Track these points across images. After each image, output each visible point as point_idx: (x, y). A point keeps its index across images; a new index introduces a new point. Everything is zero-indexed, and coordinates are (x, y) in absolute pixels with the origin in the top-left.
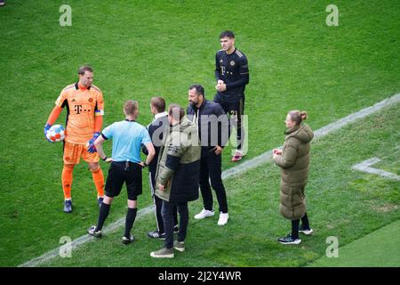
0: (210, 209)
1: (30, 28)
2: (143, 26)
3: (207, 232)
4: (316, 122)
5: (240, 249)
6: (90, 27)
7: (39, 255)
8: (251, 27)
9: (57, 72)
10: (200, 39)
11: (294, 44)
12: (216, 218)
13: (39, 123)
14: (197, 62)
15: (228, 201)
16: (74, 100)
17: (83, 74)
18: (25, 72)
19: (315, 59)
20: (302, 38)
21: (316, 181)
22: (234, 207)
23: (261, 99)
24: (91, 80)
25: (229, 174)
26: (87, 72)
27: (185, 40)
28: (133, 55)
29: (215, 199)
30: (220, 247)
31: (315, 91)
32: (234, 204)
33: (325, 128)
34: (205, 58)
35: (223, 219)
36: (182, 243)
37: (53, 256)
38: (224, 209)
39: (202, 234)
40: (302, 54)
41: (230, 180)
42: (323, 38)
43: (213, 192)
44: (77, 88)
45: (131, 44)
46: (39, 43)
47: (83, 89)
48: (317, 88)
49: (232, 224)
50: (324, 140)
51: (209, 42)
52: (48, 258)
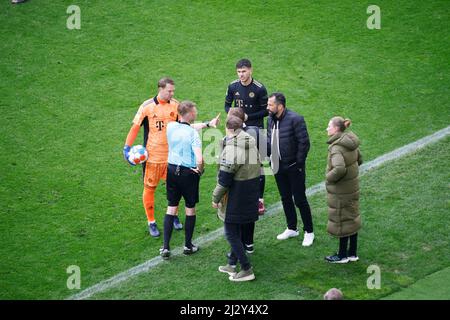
0: (294, 229)
1: (100, 32)
2: (222, 29)
3: (290, 253)
4: (411, 135)
5: (326, 273)
6: (165, 30)
7: (108, 277)
8: (340, 30)
9: (129, 79)
10: (284, 43)
11: (387, 49)
12: (300, 239)
13: (109, 134)
14: (280, 69)
15: (313, 220)
16: (155, 116)
17: (164, 86)
18: (94, 79)
19: (410, 65)
20: (395, 42)
21: (410, 198)
22: (320, 227)
23: (351, 109)
24: (172, 93)
25: (315, 191)
26: (168, 85)
27: (267, 44)
28: (211, 60)
29: (299, 218)
30: (305, 270)
31: (411, 101)
32: (320, 223)
33: (421, 140)
34: (289, 64)
35: (308, 239)
36: (234, 267)
37: (124, 279)
38: (309, 228)
39: (286, 256)
40: (396, 59)
41: (315, 197)
42: (419, 42)
43: (297, 210)
44: (157, 103)
45: (209, 48)
46: (109, 48)
47: (163, 103)
48: (412, 97)
49: (318, 244)
50: (420, 154)
51: (294, 46)
52: (118, 281)
